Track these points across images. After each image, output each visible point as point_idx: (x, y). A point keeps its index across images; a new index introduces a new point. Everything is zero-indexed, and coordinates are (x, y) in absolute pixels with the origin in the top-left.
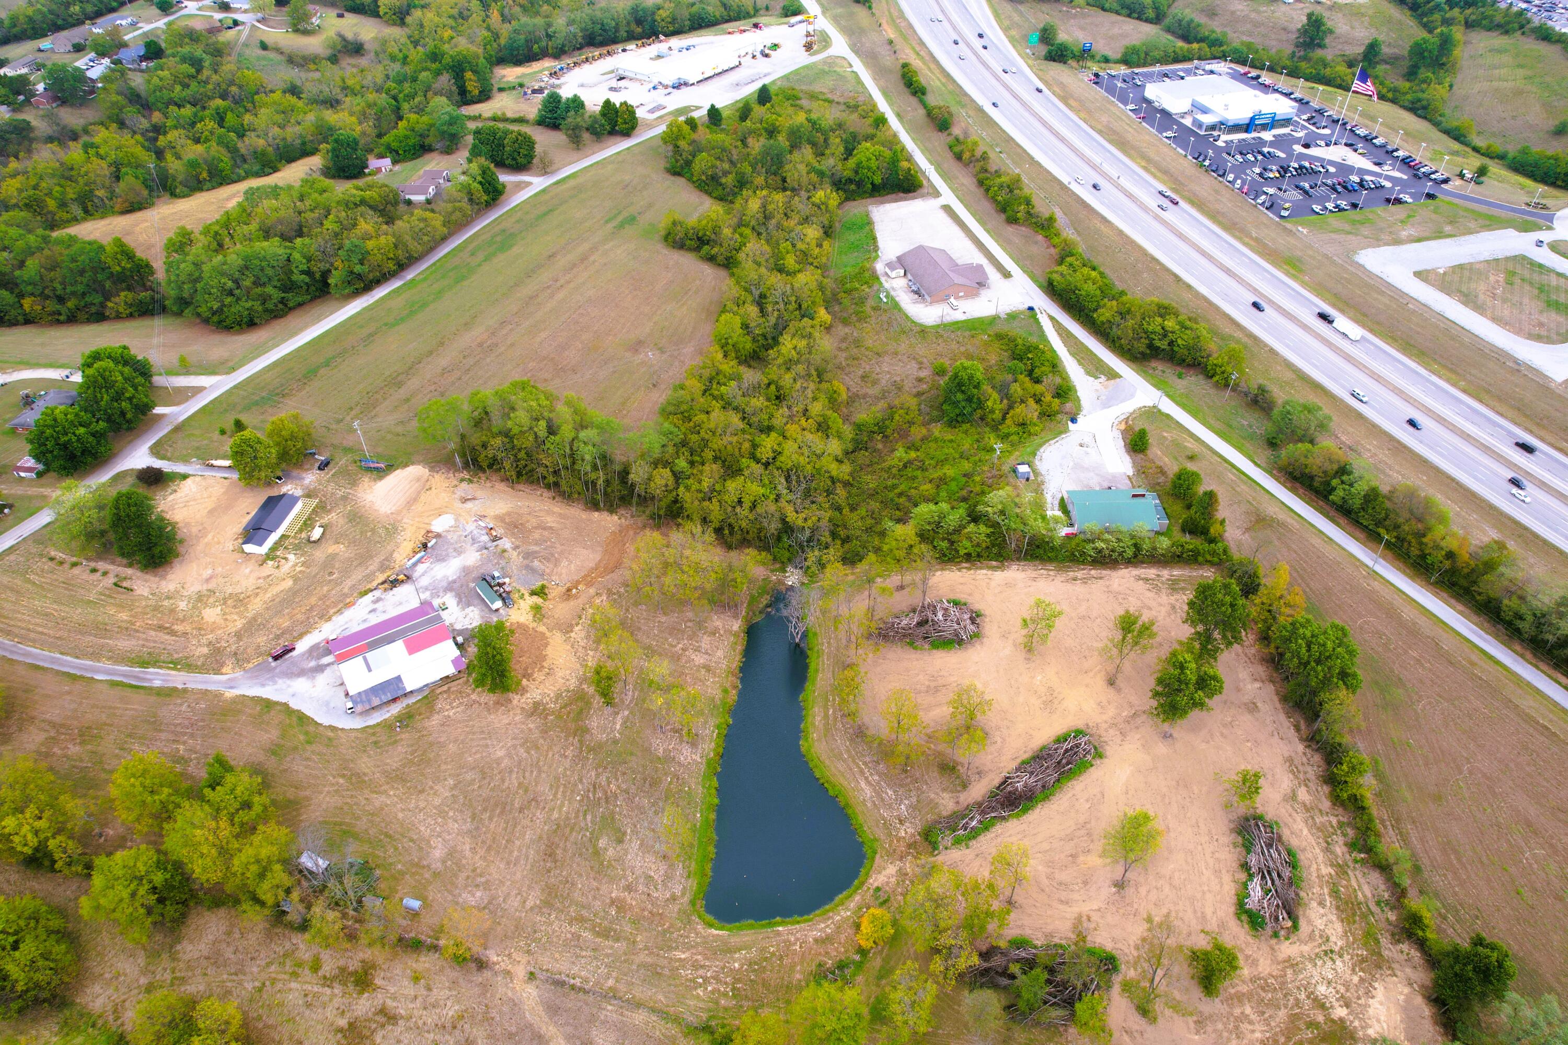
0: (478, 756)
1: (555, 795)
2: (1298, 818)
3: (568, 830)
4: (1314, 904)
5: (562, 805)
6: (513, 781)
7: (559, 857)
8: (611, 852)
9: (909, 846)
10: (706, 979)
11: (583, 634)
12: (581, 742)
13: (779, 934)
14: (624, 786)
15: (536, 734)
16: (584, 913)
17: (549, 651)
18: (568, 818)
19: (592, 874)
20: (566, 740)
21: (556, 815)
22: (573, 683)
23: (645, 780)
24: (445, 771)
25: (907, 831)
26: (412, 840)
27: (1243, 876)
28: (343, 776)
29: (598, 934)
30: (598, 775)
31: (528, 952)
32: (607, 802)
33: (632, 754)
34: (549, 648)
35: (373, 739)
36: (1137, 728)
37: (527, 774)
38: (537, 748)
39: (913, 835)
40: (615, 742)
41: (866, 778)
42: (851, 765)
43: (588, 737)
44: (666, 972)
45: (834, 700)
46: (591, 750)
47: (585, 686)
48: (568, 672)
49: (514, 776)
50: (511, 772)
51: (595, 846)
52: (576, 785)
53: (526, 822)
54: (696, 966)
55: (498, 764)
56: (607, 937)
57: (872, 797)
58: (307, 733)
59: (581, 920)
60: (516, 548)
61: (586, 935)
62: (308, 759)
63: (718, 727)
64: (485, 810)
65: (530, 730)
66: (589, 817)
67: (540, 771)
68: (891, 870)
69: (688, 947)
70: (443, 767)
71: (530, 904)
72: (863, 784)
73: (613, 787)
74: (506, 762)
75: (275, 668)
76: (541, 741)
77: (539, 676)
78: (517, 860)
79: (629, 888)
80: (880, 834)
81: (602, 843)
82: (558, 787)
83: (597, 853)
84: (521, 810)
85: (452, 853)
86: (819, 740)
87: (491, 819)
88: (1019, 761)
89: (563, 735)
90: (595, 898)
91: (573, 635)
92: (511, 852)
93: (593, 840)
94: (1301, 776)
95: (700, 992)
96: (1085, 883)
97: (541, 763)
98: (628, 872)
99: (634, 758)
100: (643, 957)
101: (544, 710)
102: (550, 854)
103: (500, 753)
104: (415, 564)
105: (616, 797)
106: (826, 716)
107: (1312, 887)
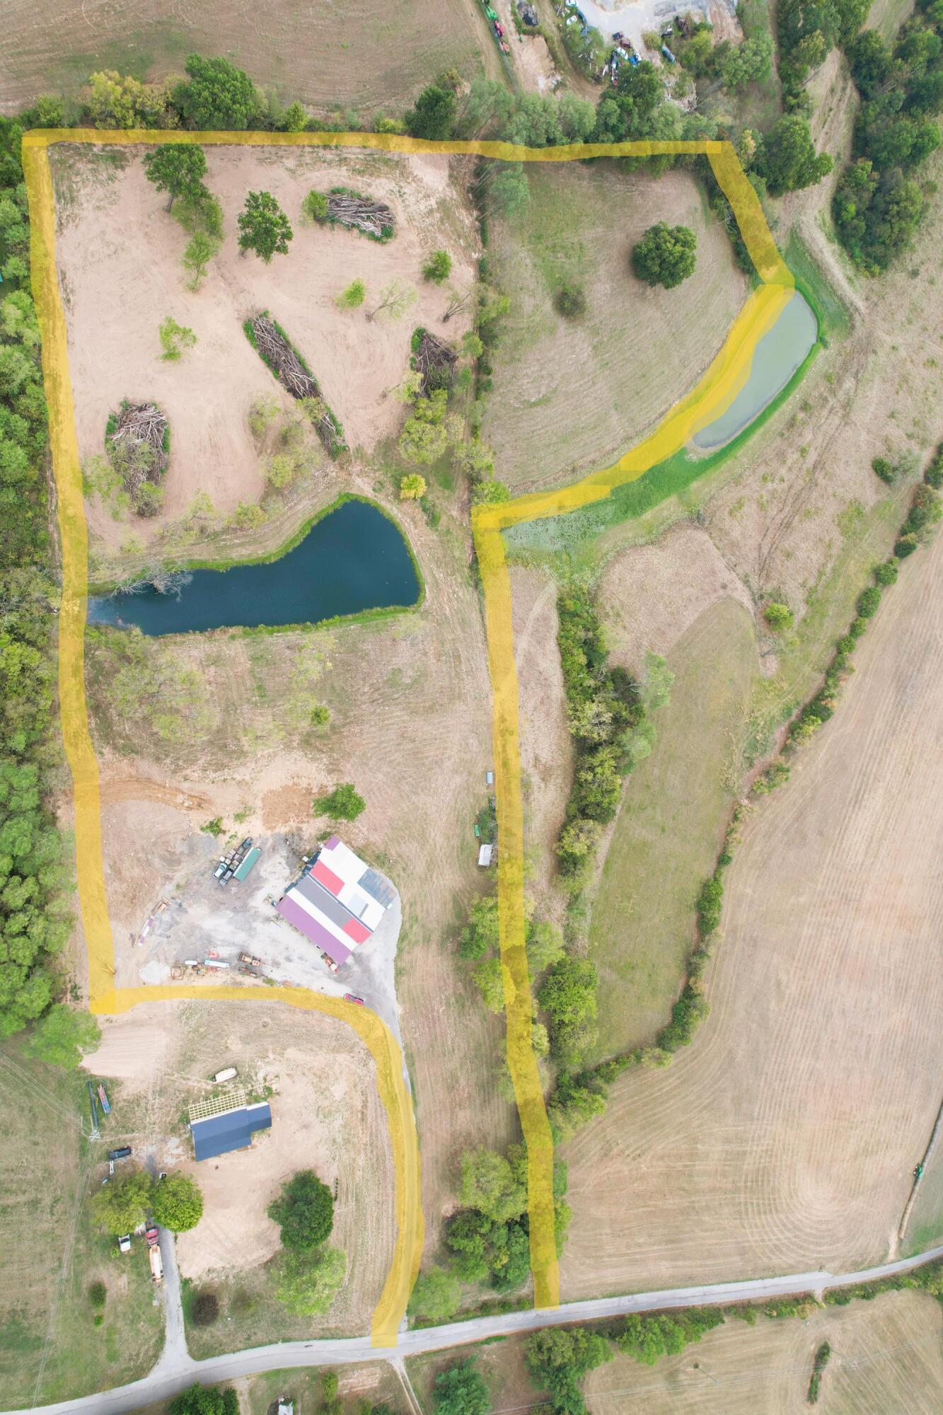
0: (389, 790)
1: (393, 724)
2: (308, 175)
3: (411, 705)
4: (370, 190)
5: (398, 716)
6: (397, 756)
7: (431, 703)
8: (410, 673)
9: (342, 468)
10: (454, 593)
11: (242, 770)
12: (344, 726)
13: (418, 552)
14: (361, 682)
15: (354, 759)
16: (453, 674)
17: (276, 787)
18: (404, 709)
19: (429, 679)
20: (348, 736)
21: (406, 718)
22: (297, 754)
23: (348, 671)
24: (408, 807)
25: (332, 470)
26: (456, 802)
27: (356, 231)
28: (431, 877)
29: (460, 662)
30: (365, 703)
31: (487, 697)
32: (379, 689)
33: (333, 687)
34: (273, 788)
35: (402, 874)
36: (235, 278)
37: (387, 750)
38: (364, 754)
39: (335, 466)
40: (330, 702)
41: (295, 504)
42: (285, 517)
43: (337, 723)
44: (460, 616)
45: (224, 540)
46: (346, 717)
47: (295, 744)
48: (288, 763)
49: (392, 758)
50: (391, 762)
51: (412, 685)
52: (379, 714)
53: (420, 734)
54: (450, 600)
55: (389, 773)
56: (459, 656)
57: (309, 499)
58: (411, 927)
59: (457, 675)
60: (168, 878)
61: (463, 667)
62: (427, 912)
63: (271, 633)
64: (423, 765)
65: (352, 766)
66: (396, 696)
67: (381, 742)
68: (359, 481)
69: (442, 608)
70: (406, 810)
71: (464, 708)
72: (300, 507)
73: (366, 689)
74: (385, 769)
75: (368, 995)
76: (357, 753)
77: (304, 783)
78: (445, 727)
79: (425, 654)
80: (335, 491)
81: (409, 681)
82: (387, 725)
83: (415, 681)
84: (413, 741)
85: (455, 771)
86: (265, 548)
87: (427, 757)
88: (274, 380)
89: (345, 741)
90: (442, 672)
91: (247, 778)
92: (441, 734)
93: (410, 686)
94: (274, 158)
95: (460, 594)
96: (369, 342)
97: (375, 745)
98: (416, 658)
99: (336, 684)
100: (459, 631)
101: (331, 764)
102: (431, 709)
103: (380, 776)
104: (222, 960)
105: (372, 684)
106: (242, 545)
107: (357, 187)
